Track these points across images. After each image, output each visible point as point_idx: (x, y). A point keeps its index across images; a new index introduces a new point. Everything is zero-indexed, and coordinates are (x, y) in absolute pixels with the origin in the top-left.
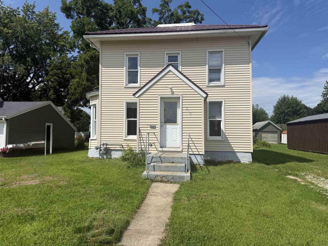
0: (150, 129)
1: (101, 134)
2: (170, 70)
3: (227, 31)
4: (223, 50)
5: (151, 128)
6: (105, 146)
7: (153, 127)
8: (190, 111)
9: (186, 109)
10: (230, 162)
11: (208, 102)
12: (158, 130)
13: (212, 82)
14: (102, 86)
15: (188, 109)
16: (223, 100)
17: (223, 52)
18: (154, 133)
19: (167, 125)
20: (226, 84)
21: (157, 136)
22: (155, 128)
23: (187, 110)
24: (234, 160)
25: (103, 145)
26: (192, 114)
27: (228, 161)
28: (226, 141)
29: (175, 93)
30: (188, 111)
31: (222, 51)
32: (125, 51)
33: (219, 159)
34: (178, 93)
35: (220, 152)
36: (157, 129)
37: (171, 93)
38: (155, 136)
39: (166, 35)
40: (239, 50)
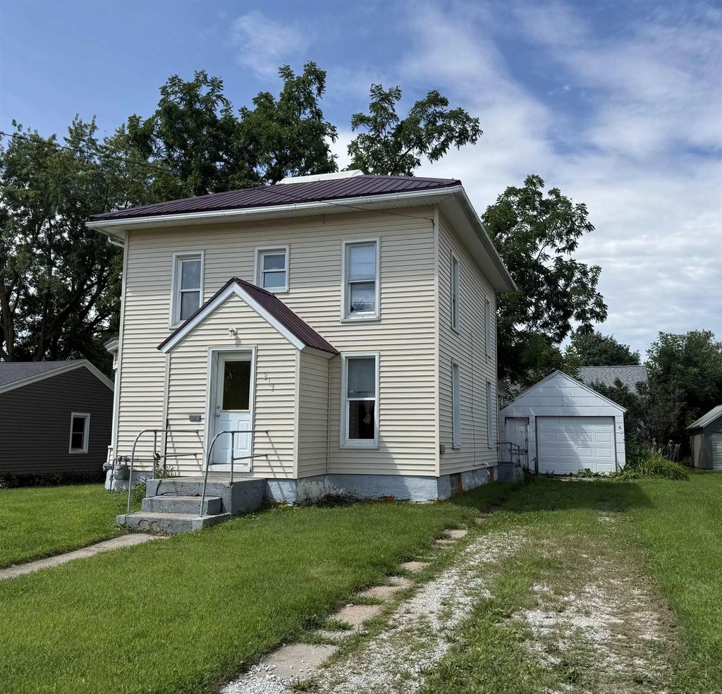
0: (189, 422)
1: (118, 436)
2: (234, 293)
3: (372, 199)
4: (377, 239)
5: (192, 420)
6: (123, 463)
7: (196, 418)
8: (273, 381)
9: (263, 376)
10: (387, 500)
11: (344, 358)
12: (204, 426)
13: (359, 313)
14: (126, 327)
15: (269, 376)
16: (376, 354)
17: (378, 243)
18: (197, 431)
19: (231, 414)
20: (383, 317)
21: (202, 439)
22: (200, 419)
23: (266, 379)
24: (396, 495)
25: (120, 460)
26: (276, 387)
27: (383, 497)
28: (380, 449)
29: (243, 342)
30: (267, 382)
31: (375, 242)
32: (174, 249)
33: (363, 494)
34: (248, 341)
35: (366, 477)
36: (203, 422)
37: (234, 342)
38: (197, 438)
39: (247, 214)
40: (412, 237)
